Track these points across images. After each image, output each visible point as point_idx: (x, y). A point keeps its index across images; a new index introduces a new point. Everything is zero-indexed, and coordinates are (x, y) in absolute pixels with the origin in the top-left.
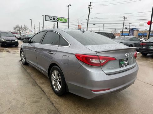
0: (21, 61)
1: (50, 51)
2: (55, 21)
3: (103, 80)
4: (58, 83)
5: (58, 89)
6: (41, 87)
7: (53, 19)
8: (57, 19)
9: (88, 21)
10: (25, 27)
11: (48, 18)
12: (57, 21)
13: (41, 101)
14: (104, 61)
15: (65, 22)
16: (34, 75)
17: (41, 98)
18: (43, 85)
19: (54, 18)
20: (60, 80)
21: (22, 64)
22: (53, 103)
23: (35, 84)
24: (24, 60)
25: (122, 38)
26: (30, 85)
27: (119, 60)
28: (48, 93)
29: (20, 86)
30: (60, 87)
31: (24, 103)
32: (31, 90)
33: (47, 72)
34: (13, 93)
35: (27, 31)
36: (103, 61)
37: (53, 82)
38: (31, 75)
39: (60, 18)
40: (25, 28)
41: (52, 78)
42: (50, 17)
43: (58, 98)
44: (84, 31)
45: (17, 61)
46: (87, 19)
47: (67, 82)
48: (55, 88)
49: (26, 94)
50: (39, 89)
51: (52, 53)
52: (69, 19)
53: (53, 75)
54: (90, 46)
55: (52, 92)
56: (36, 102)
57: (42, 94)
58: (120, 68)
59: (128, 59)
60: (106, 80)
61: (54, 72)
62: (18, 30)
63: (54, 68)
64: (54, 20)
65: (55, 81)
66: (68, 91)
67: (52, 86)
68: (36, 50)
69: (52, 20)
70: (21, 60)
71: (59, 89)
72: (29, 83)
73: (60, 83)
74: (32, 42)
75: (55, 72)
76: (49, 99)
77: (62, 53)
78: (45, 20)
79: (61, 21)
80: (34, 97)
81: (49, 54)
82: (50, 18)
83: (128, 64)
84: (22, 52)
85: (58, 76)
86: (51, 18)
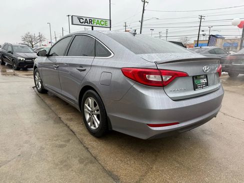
0: (35, 88)
1: (81, 66)
2: (89, 25)
3: (167, 108)
4: (95, 116)
5: (95, 126)
6: (68, 125)
7: (85, 22)
8: (91, 21)
9: (142, 23)
10: (40, 36)
11: (76, 21)
12: (91, 25)
13: (68, 144)
14: (168, 79)
15: (104, 26)
16: (56, 107)
17: (69, 141)
18: (72, 122)
19: (86, 19)
20: (99, 113)
21: (37, 92)
22: (87, 148)
23: (59, 120)
24: (40, 85)
25: (197, 50)
26: (51, 122)
27: (193, 77)
28: (80, 134)
29: (36, 123)
30: (99, 122)
31: (42, 148)
32: (53, 129)
33: (77, 101)
34: (24, 133)
35: (43, 43)
36: (166, 78)
37: (88, 117)
38: (53, 108)
39: (97, 20)
40: (41, 38)
41: (86, 110)
42: (79, 18)
43: (96, 141)
44: (136, 34)
45: (28, 87)
46: (141, 20)
47: (109, 114)
48: (91, 125)
49: (45, 135)
50: (66, 128)
51: (85, 70)
52: (110, 20)
53: (86, 105)
54: (146, 55)
55: (85, 131)
56: (61, 146)
57: (69, 134)
58: (195, 90)
59: (207, 76)
60: (172, 108)
61: (88, 100)
62: (30, 41)
63: (87, 93)
64: (86, 24)
65: (90, 114)
66: (111, 128)
67: (86, 123)
68: (58, 67)
69: (83, 24)
70: (36, 86)
71: (97, 126)
72: (49, 119)
73: (98, 117)
74: (52, 55)
75: (90, 100)
76: (81, 142)
77: (100, 69)
78: (73, 24)
79: (98, 25)
80: (57, 140)
81: (79, 72)
82: (80, 20)
83: (207, 84)
84: (36, 72)
85: (95, 105)
86: (82, 21)
